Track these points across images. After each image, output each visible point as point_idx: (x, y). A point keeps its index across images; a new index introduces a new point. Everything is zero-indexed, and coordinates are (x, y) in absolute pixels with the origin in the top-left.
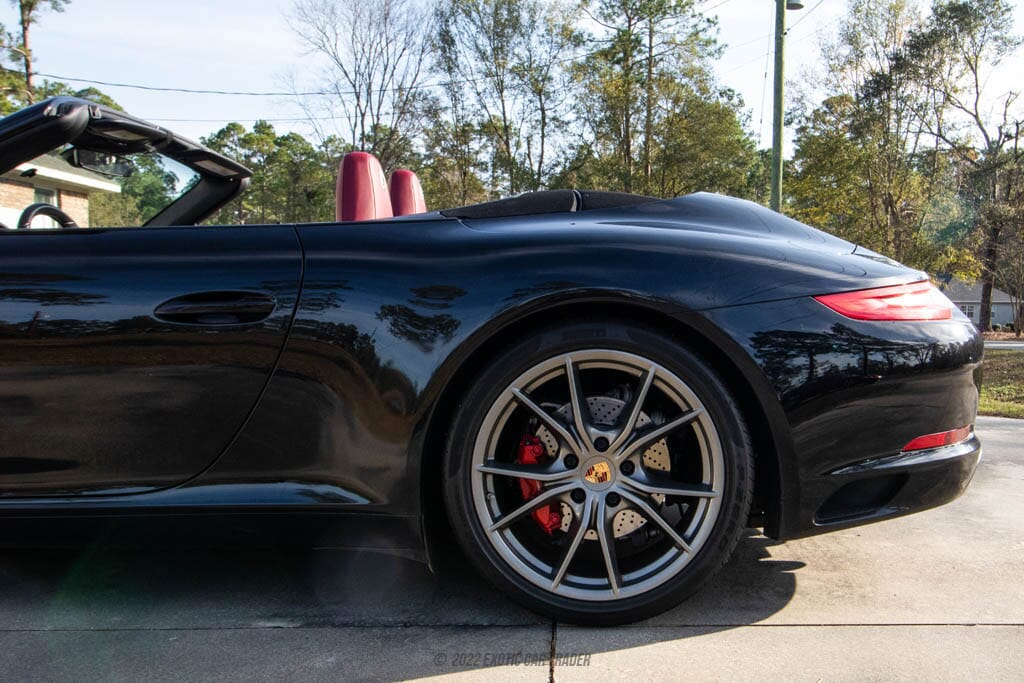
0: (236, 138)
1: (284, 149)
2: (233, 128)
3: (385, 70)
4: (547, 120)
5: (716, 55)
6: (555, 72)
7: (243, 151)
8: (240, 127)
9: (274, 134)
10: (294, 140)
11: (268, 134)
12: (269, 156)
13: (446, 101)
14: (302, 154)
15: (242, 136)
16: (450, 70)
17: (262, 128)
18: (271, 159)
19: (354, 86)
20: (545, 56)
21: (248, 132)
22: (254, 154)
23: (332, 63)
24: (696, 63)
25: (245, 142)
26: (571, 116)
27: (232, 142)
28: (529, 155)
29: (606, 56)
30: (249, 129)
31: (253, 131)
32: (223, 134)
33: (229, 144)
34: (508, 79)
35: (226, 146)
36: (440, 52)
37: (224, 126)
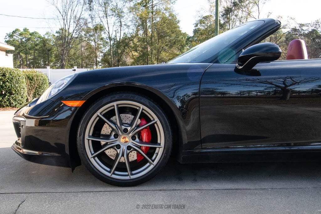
0: (18, 33)
1: (33, 36)
2: (17, 30)
3: (72, 10)
4: (122, 25)
5: (174, 3)
6: (125, 10)
7: (20, 37)
8: (19, 30)
9: (29, 32)
10: (36, 33)
11: (27, 32)
12: (28, 39)
13: (90, 20)
14: (38, 38)
15: (20, 33)
16: (91, 10)
17: (25, 30)
18: (29, 39)
19: (63, 16)
20: (121, 5)
21: (21, 31)
22: (23, 38)
23: (56, 9)
24: (169, 6)
25: (21, 34)
26: (129, 24)
27: (17, 34)
28: (116, 36)
29: (140, 4)
30: (22, 30)
31: (22, 31)
32: (14, 32)
33: (16, 35)
34: (109, 12)
35: (15, 36)
36: (88, 5)
37: (14, 30)
